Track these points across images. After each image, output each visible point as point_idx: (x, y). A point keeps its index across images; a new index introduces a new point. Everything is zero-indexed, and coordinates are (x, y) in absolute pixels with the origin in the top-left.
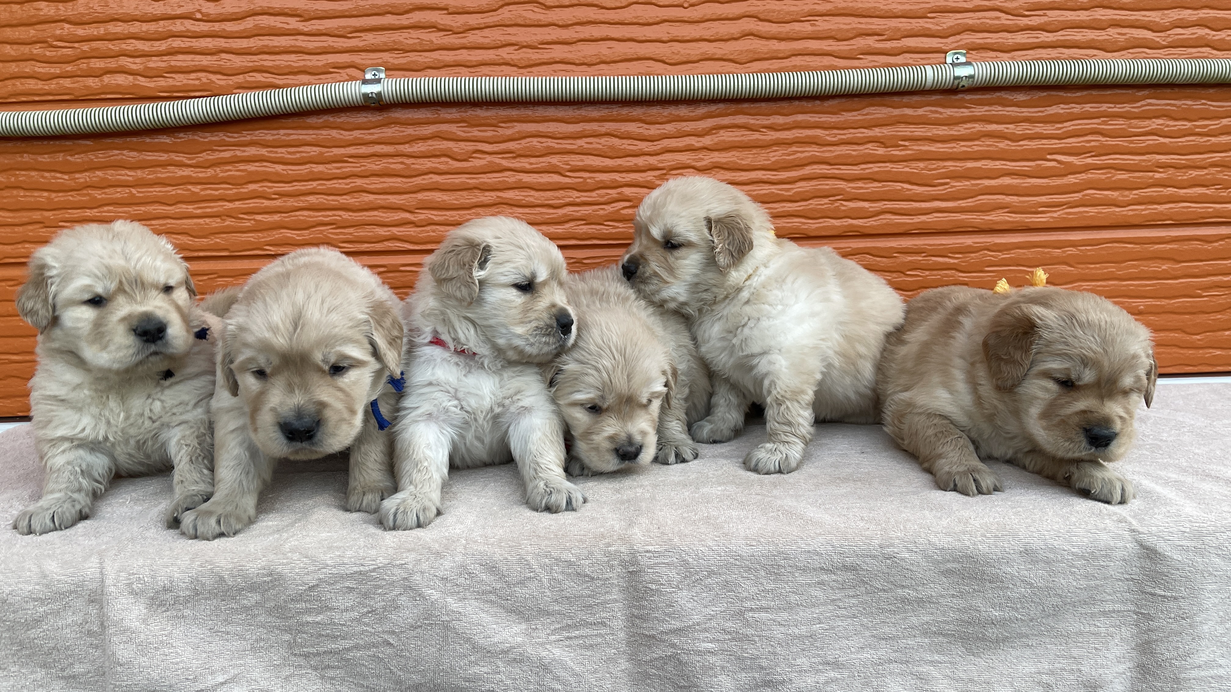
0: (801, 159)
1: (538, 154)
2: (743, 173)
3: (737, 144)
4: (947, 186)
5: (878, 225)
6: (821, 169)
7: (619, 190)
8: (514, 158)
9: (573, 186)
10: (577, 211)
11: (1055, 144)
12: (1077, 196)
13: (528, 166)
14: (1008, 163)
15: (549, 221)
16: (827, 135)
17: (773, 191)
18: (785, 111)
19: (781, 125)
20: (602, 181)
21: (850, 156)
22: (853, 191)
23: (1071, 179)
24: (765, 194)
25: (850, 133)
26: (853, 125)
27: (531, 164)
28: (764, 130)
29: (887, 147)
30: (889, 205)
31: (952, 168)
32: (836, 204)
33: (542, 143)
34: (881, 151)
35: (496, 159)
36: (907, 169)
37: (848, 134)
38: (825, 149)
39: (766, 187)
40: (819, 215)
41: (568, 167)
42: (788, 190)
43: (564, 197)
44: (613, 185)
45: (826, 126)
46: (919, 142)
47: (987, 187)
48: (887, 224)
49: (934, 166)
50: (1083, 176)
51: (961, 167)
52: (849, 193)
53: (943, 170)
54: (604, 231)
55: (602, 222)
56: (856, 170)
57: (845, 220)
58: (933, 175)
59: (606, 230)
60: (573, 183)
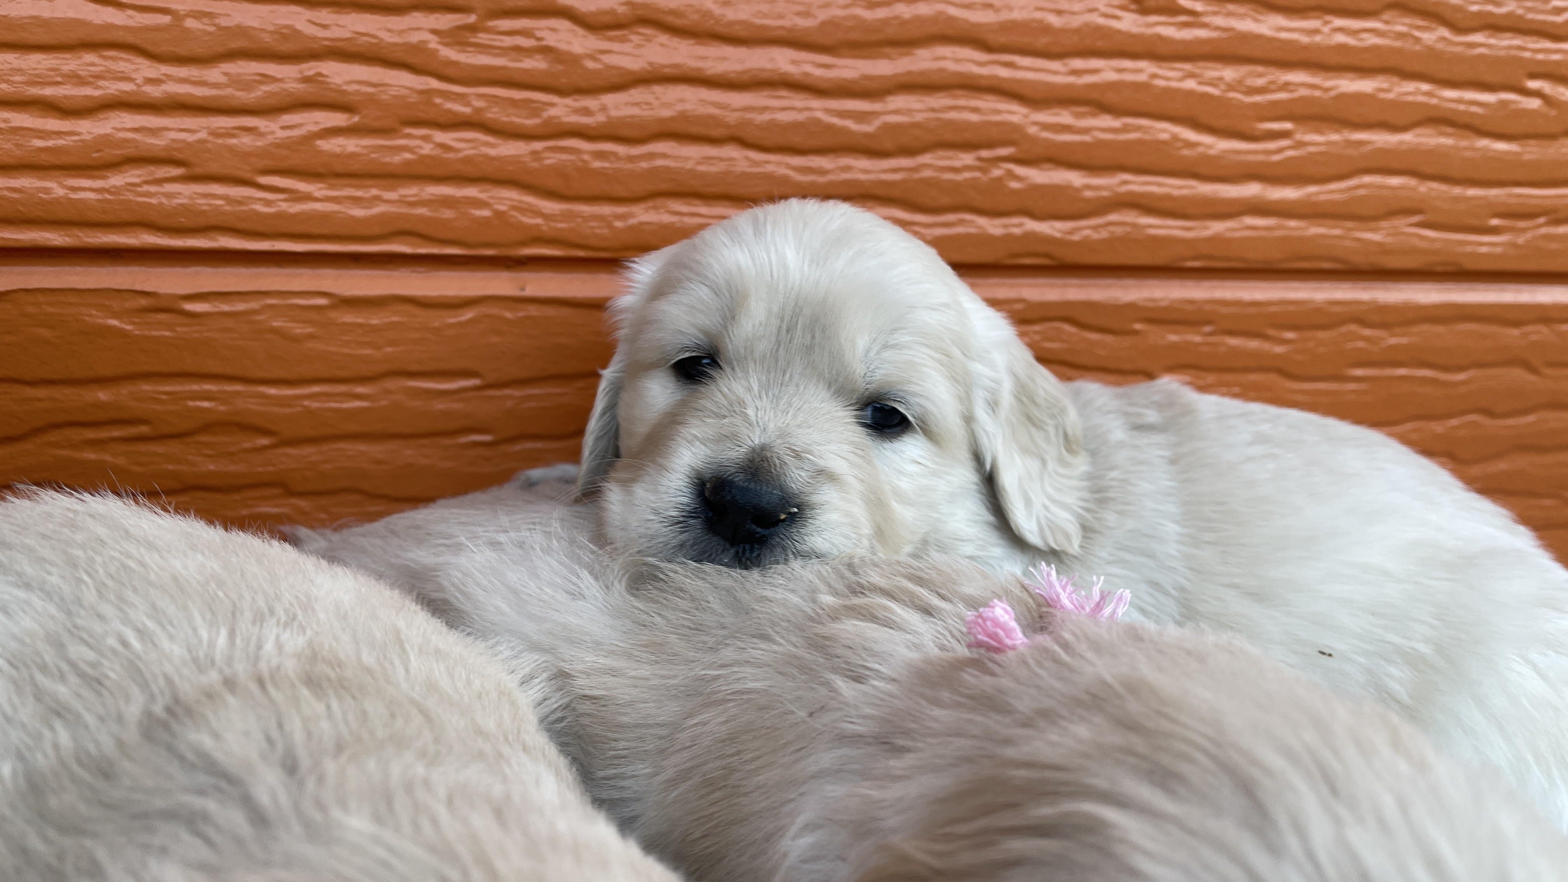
0: (904, 23)
2: (729, 51)
4: (1284, 142)
5: (1102, 241)
6: (958, 60)
7: (311, 68)
9: (130, 39)
10: (153, 131)
11: (1547, 50)
14: (1437, 90)
15: (45, 158)
17: (820, 115)
22: (1046, 135)
24: (795, 126)
29: (1145, 11)
30: (1138, 185)
31: (1304, 92)
32: (997, 172)
36: (1190, 84)
39: (799, 101)
40: (945, 201)
42: (863, 116)
43: (99, 77)
44: (285, 47)
47: (1381, 152)
48: (1124, 240)
49: (1260, 82)
51: (1326, 90)
52: (1034, 140)
53: (1282, 96)
54: (260, 208)
55: (248, 176)
56: (1056, 73)
57: (1015, 220)
58: (1255, 105)
59: (268, 203)
60: (125, 28)
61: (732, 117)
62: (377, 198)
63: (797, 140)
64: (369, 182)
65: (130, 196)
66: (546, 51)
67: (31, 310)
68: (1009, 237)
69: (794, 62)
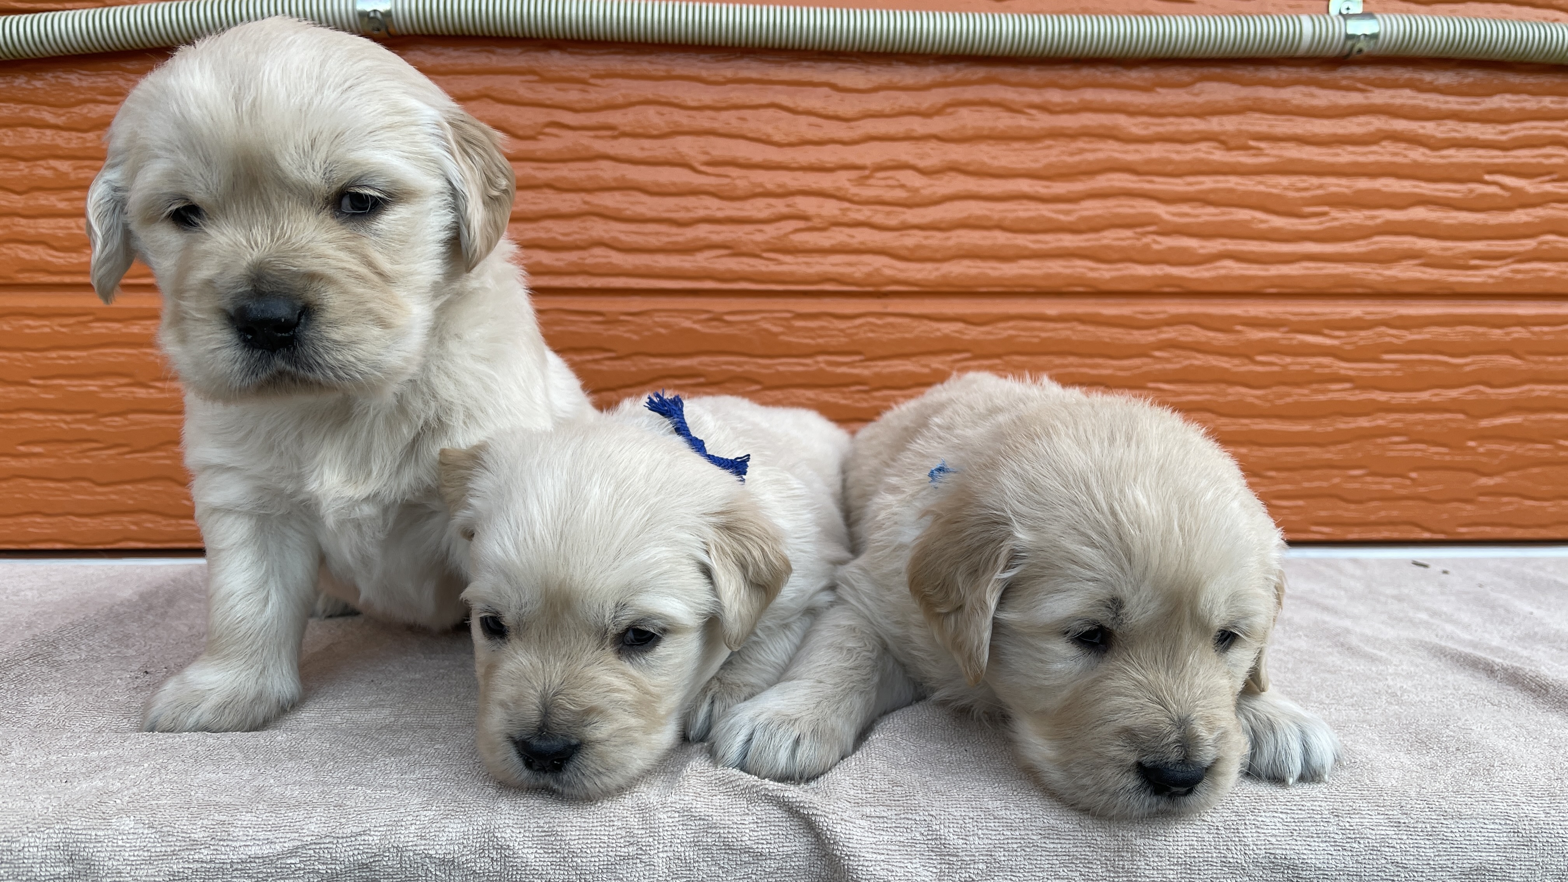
1: (655, 132)
2: (995, 182)
3: (986, 133)
4: (1323, 219)
5: (1213, 278)
6: (1121, 181)
7: (790, 200)
8: (614, 137)
9: (712, 189)
10: (718, 233)
11: (1498, 157)
12: (1529, 244)
13: (637, 154)
14: (1423, 184)
15: (670, 247)
16: (1135, 125)
17: (1044, 213)
18: (1067, 82)
19: (1058, 105)
20: (761, 185)
21: (1171, 162)
22: (1174, 219)
23: (1520, 216)
24: (1030, 219)
25: (1172, 124)
26: (1177, 110)
27: (643, 149)
28: (1033, 112)
29: (1229, 149)
30: (1232, 245)
31: (1333, 189)
32: (1146, 240)
33: (662, 114)
34: (1219, 156)
35: (585, 140)
36: (1261, 188)
37: (1170, 125)
38: (1132, 147)
39: (1032, 205)
40: (1116, 256)
41: (705, 158)
42: (1067, 213)
44: (780, 190)
45: (1131, 109)
46: (1282, 144)
47: (1388, 222)
48: (1226, 278)
49: (1305, 185)
50: (1540, 212)
51: (1348, 187)
52: (1167, 222)
53: (1320, 192)
54: (764, 269)
55: (758, 252)
56: (1177, 185)
57: (1159, 266)
58: (1302, 198)
59: (767, 266)
60: (711, 185)
61: (996, 216)
62: (818, 263)
63: (1032, 226)
64: (814, 255)
65: (706, 264)
66: (902, 186)
67: (657, 319)
68: (1155, 277)
69: (1031, 186)
